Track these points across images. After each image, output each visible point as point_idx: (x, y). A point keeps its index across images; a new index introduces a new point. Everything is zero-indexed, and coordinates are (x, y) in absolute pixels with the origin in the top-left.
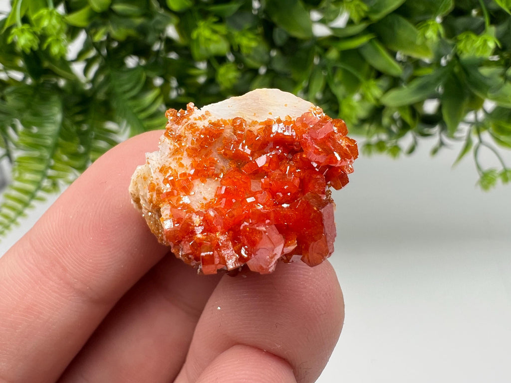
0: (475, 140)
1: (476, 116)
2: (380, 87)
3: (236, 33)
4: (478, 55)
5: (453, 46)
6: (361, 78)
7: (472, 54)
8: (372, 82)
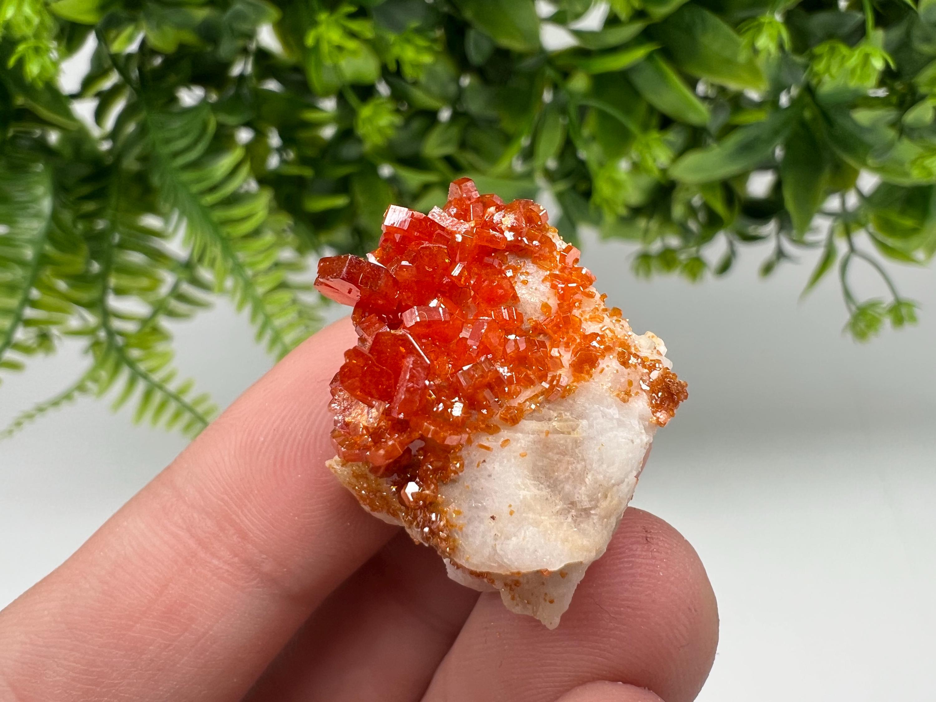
0: (842, 247)
1: (843, 203)
2: (670, 144)
3: (392, 37)
4: (853, 84)
5: (806, 67)
6: (633, 127)
7: (842, 82)
8: (655, 135)
